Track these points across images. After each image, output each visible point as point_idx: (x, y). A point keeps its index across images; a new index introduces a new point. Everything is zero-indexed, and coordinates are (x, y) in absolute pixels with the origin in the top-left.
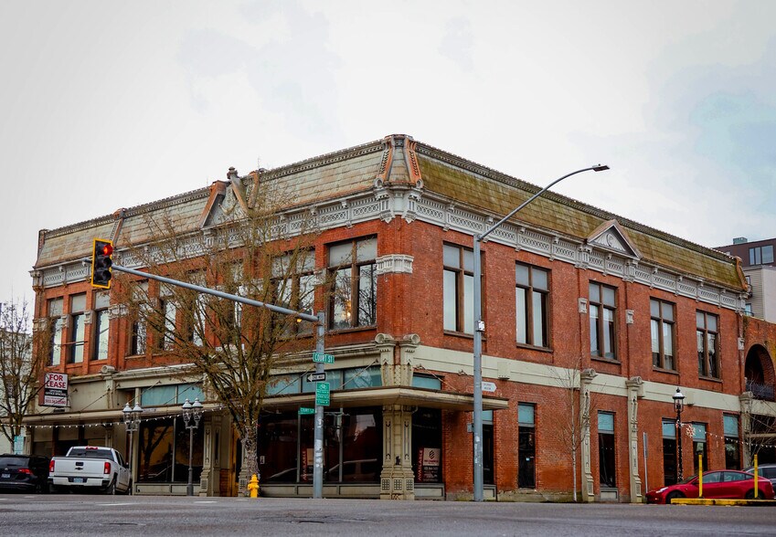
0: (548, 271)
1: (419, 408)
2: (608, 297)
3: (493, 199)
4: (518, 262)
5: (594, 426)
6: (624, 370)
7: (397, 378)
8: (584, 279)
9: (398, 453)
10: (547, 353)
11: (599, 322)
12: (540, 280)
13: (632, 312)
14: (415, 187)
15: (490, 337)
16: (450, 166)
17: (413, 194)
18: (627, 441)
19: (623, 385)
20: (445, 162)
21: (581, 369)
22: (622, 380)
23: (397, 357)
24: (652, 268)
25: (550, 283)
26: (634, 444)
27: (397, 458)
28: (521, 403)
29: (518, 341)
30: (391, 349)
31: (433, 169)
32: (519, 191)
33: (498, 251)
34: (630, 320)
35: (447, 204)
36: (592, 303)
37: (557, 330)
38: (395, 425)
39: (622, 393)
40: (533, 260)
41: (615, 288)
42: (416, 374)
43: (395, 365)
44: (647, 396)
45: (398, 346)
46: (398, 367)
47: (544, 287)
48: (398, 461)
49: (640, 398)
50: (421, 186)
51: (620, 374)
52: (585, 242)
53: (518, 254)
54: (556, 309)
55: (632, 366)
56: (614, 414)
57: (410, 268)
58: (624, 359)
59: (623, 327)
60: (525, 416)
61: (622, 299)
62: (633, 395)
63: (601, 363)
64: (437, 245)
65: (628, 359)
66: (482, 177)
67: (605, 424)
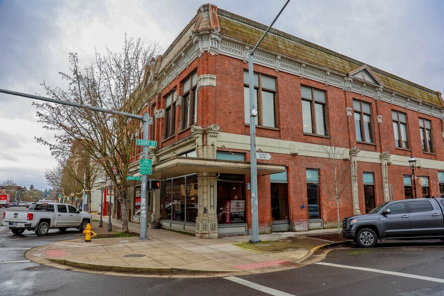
0: (325, 91)
1: (221, 174)
2: (366, 109)
3: (280, 46)
4: (302, 85)
5: (360, 180)
6: (378, 148)
7: (205, 154)
8: (350, 97)
9: (205, 205)
10: (327, 139)
11: (361, 122)
12: (319, 97)
13: (381, 116)
14: (213, 31)
15: (283, 128)
16: (248, 25)
17: (213, 36)
18: (382, 188)
19: (378, 157)
20: (244, 22)
21: (350, 148)
22: (377, 154)
23: (205, 140)
24: (392, 93)
25: (326, 99)
26: (386, 190)
27: (205, 208)
28: (307, 169)
29: (304, 132)
30: (201, 136)
31: (232, 24)
32: (301, 45)
33: (286, 77)
34: (380, 121)
35: (244, 46)
36: (355, 112)
37: (333, 125)
38: (203, 186)
39: (378, 161)
40: (313, 85)
41: (370, 104)
42: (218, 151)
43: (203, 146)
44: (393, 163)
45: (205, 133)
46: (205, 147)
47: (323, 100)
48: (205, 211)
49: (389, 164)
50: (219, 31)
51: (376, 151)
52: (348, 75)
53: (302, 80)
54: (331, 113)
55: (383, 147)
56: (373, 173)
57: (214, 83)
58: (378, 142)
59: (376, 125)
60: (311, 177)
61: (374, 110)
62: (385, 162)
63: (363, 144)
64: (238, 70)
65: (380, 142)
66: (273, 34)
67: (368, 179)
